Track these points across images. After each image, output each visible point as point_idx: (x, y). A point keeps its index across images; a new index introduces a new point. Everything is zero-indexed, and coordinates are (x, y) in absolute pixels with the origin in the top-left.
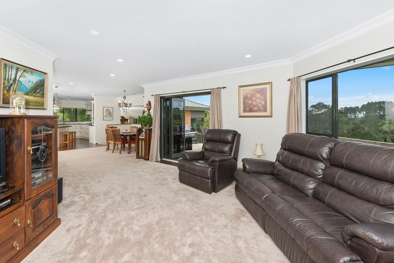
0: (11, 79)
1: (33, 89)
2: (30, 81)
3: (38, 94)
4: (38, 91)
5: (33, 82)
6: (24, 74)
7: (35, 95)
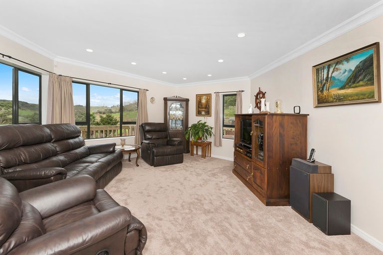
0: (323, 79)
1: (351, 79)
2: (346, 71)
3: (361, 83)
4: (360, 78)
5: (350, 70)
6: (337, 67)
7: (355, 85)
